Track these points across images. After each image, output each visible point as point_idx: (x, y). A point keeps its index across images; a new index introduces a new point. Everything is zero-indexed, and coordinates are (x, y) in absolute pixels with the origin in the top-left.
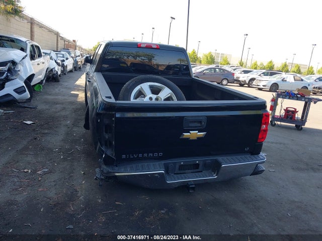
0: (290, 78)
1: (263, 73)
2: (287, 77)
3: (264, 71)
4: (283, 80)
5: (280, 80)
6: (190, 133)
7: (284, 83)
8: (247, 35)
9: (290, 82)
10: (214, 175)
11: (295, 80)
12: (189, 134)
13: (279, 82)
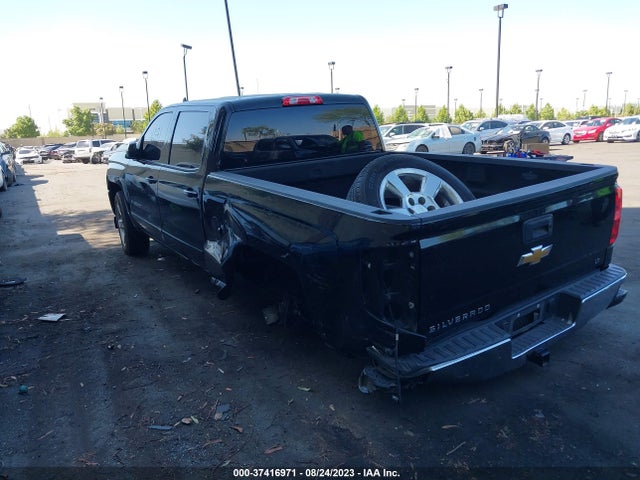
0: (443, 131)
1: (392, 131)
2: (439, 130)
3: (394, 126)
4: (433, 137)
5: (428, 137)
6: (532, 252)
7: (437, 142)
8: (333, 63)
9: (446, 137)
10: (569, 322)
11: (452, 134)
12: (531, 254)
13: (426, 141)
